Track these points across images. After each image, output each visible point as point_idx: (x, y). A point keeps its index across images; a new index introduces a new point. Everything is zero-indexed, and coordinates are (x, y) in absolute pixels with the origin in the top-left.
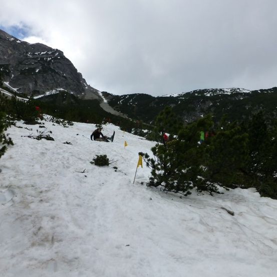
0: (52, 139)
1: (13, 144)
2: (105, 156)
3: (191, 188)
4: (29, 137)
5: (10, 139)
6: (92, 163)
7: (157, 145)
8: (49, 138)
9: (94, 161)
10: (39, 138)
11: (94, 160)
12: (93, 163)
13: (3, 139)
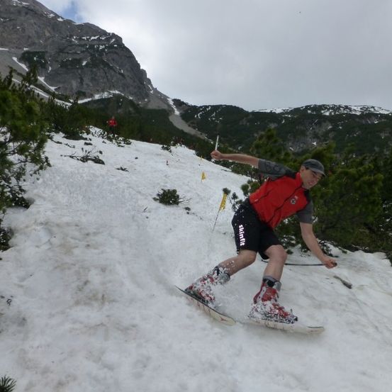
0: (103, 163)
1: (50, 166)
2: (175, 191)
3: (293, 245)
4: (70, 157)
5: (47, 158)
6: (155, 199)
7: (249, 182)
8: (98, 161)
9: (158, 198)
10: (85, 159)
11: (158, 195)
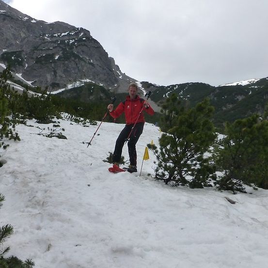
0: (65, 138)
1: (19, 140)
5: (17, 134)
8: (61, 137)
11: (108, 158)
12: (106, 161)
13: (10, 135)
